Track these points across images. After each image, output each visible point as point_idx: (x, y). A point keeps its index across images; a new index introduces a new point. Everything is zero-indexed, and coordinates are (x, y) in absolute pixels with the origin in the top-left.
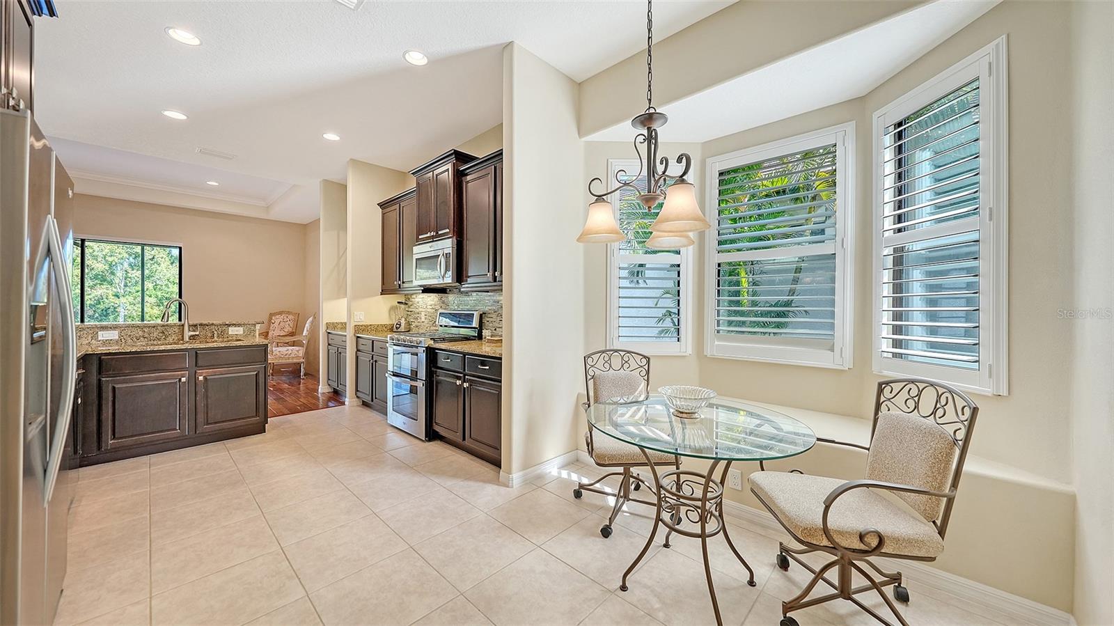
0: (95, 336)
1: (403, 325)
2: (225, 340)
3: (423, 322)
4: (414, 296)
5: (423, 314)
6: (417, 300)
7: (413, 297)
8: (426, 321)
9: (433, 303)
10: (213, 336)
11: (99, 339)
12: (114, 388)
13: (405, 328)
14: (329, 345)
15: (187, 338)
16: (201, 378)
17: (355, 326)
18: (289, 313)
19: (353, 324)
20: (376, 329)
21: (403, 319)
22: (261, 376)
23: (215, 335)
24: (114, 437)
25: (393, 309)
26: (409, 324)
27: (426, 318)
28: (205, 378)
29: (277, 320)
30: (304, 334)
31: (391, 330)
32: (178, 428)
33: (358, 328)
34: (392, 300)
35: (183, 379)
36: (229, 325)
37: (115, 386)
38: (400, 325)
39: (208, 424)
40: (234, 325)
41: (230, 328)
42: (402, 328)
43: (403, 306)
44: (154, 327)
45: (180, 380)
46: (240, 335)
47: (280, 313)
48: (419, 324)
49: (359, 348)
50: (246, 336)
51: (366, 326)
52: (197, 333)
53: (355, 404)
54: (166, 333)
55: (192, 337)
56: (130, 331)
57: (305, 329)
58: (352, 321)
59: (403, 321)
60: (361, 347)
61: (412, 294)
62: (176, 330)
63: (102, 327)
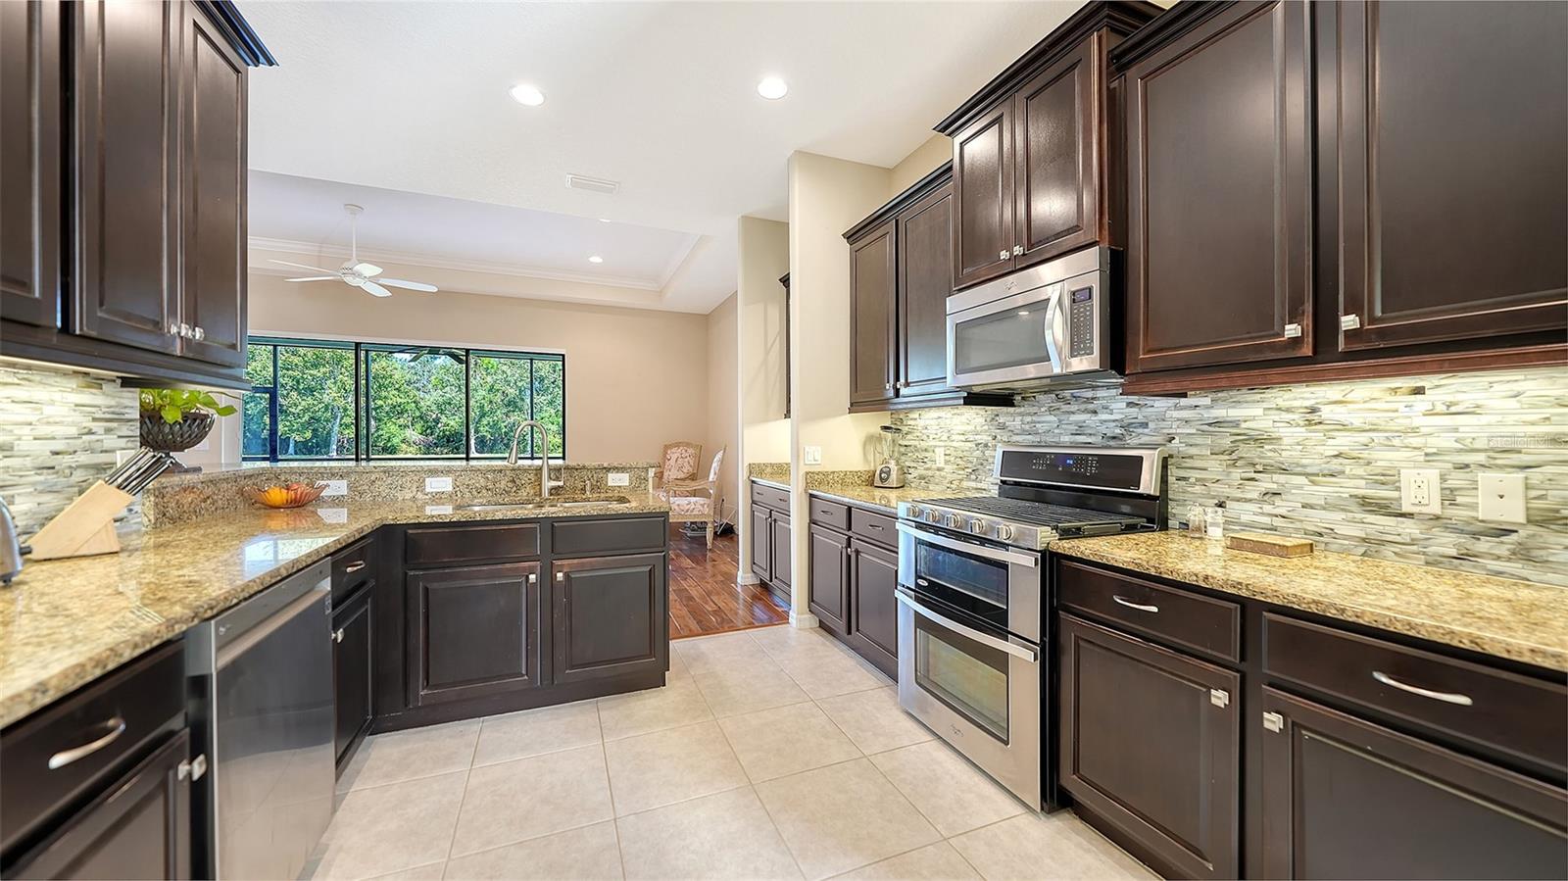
0: (421, 488)
1: (894, 475)
2: (602, 495)
3: (939, 469)
4: (915, 415)
5: (940, 452)
6: (921, 423)
7: (911, 416)
8: (949, 468)
9: (971, 428)
10: (583, 490)
11: (427, 490)
12: (426, 590)
13: (898, 480)
14: (753, 502)
15: (546, 494)
16: (560, 576)
17: (807, 473)
18: (688, 445)
19: (803, 470)
20: (844, 479)
21: (893, 462)
22: (659, 573)
23: (588, 488)
24: (427, 685)
25: (871, 440)
26: (904, 471)
27: (947, 462)
28: (567, 576)
29: (674, 454)
30: (710, 479)
31: (871, 482)
32: (524, 672)
33: (811, 478)
34: (871, 423)
35: (532, 577)
36: (608, 470)
37: (428, 586)
38: (889, 473)
39: (572, 668)
40: (617, 469)
41: (610, 475)
42: (893, 480)
43: (889, 435)
44: (501, 471)
45: (527, 577)
46: (625, 488)
47: (678, 445)
48: (930, 473)
49: (816, 517)
50: (634, 489)
51: (826, 474)
52: (561, 484)
53: (807, 625)
54: (518, 482)
55: (555, 491)
56: (468, 479)
57: (712, 471)
58: (802, 463)
59: (892, 465)
60: (819, 516)
61: (912, 409)
62: (532, 476)
63: (430, 471)
